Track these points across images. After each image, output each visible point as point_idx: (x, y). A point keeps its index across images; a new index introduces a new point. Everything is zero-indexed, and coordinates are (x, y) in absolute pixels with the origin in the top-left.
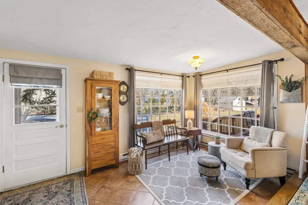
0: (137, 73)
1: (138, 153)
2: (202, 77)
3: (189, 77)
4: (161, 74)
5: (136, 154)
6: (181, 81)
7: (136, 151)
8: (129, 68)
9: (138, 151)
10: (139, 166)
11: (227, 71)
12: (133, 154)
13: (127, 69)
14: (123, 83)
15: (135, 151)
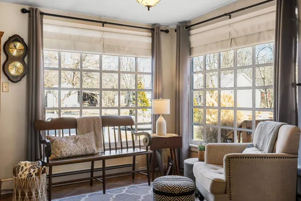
0: (46, 20)
1: (32, 170)
2: (192, 32)
3: (167, 31)
4: (104, 23)
5: (27, 173)
6: (150, 40)
7: (28, 167)
8: (27, 8)
9: (33, 167)
10: (30, 194)
11: (229, 15)
12: (20, 173)
13: (24, 11)
14: (16, 38)
15: (25, 168)
